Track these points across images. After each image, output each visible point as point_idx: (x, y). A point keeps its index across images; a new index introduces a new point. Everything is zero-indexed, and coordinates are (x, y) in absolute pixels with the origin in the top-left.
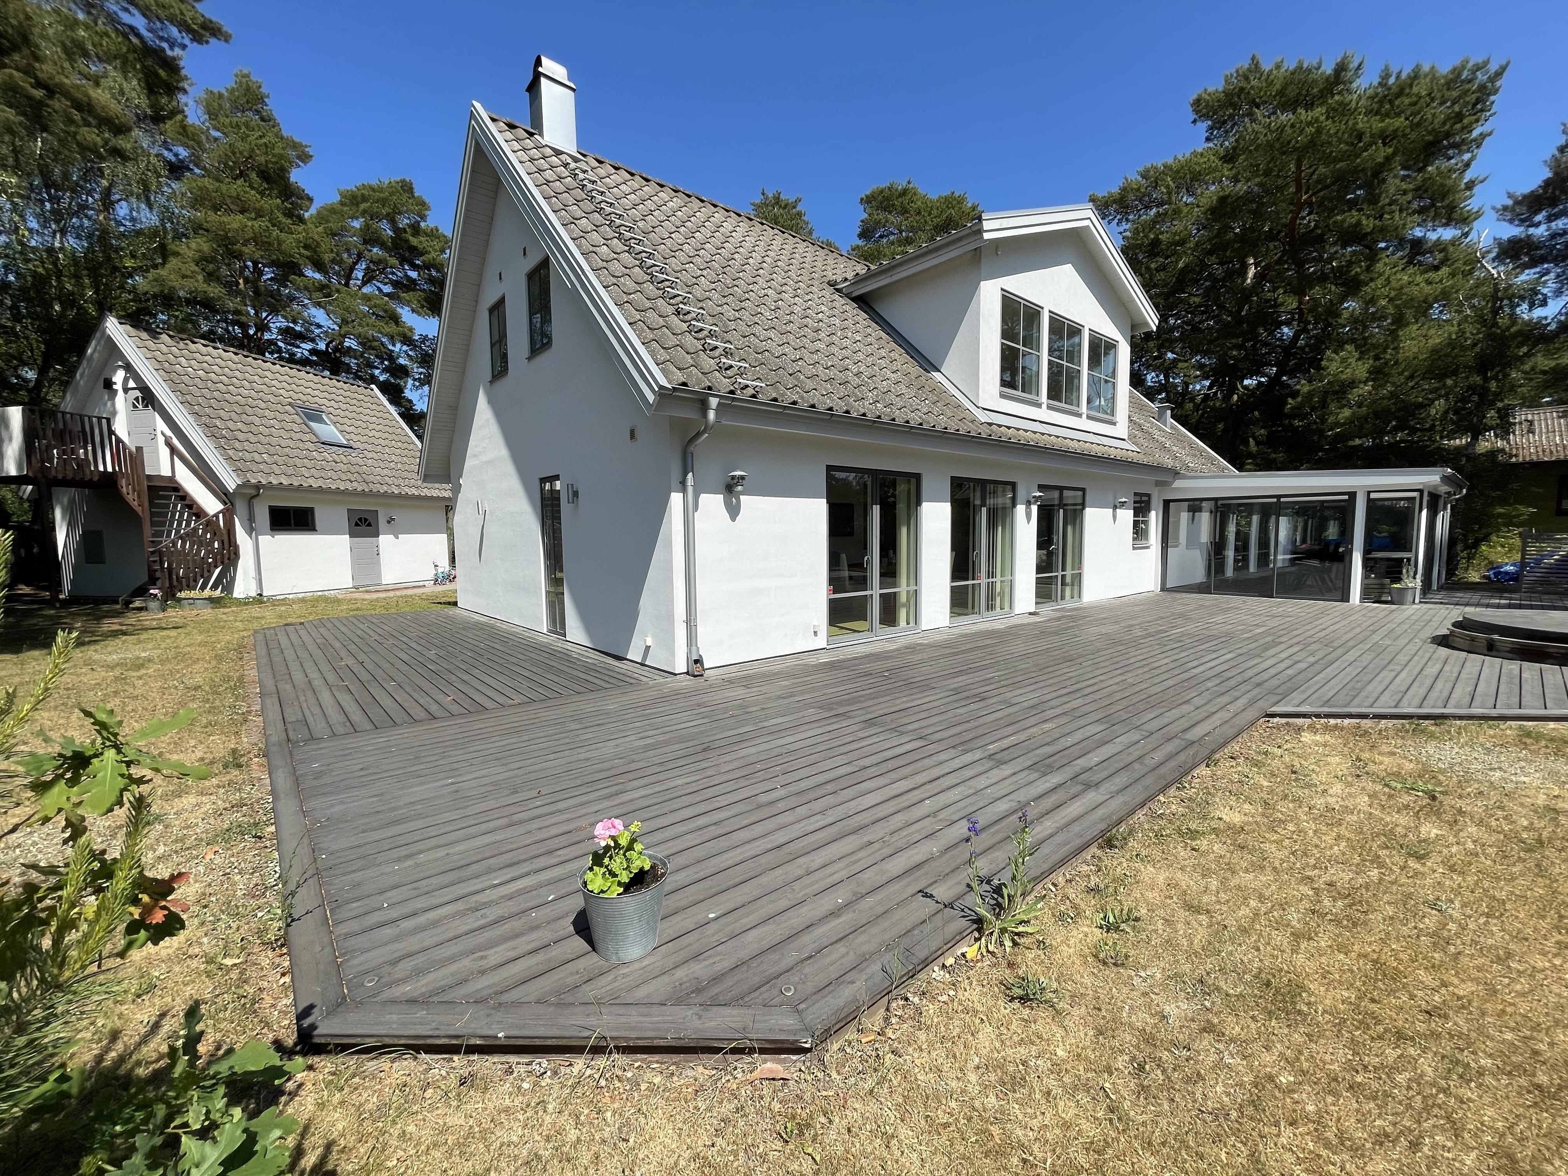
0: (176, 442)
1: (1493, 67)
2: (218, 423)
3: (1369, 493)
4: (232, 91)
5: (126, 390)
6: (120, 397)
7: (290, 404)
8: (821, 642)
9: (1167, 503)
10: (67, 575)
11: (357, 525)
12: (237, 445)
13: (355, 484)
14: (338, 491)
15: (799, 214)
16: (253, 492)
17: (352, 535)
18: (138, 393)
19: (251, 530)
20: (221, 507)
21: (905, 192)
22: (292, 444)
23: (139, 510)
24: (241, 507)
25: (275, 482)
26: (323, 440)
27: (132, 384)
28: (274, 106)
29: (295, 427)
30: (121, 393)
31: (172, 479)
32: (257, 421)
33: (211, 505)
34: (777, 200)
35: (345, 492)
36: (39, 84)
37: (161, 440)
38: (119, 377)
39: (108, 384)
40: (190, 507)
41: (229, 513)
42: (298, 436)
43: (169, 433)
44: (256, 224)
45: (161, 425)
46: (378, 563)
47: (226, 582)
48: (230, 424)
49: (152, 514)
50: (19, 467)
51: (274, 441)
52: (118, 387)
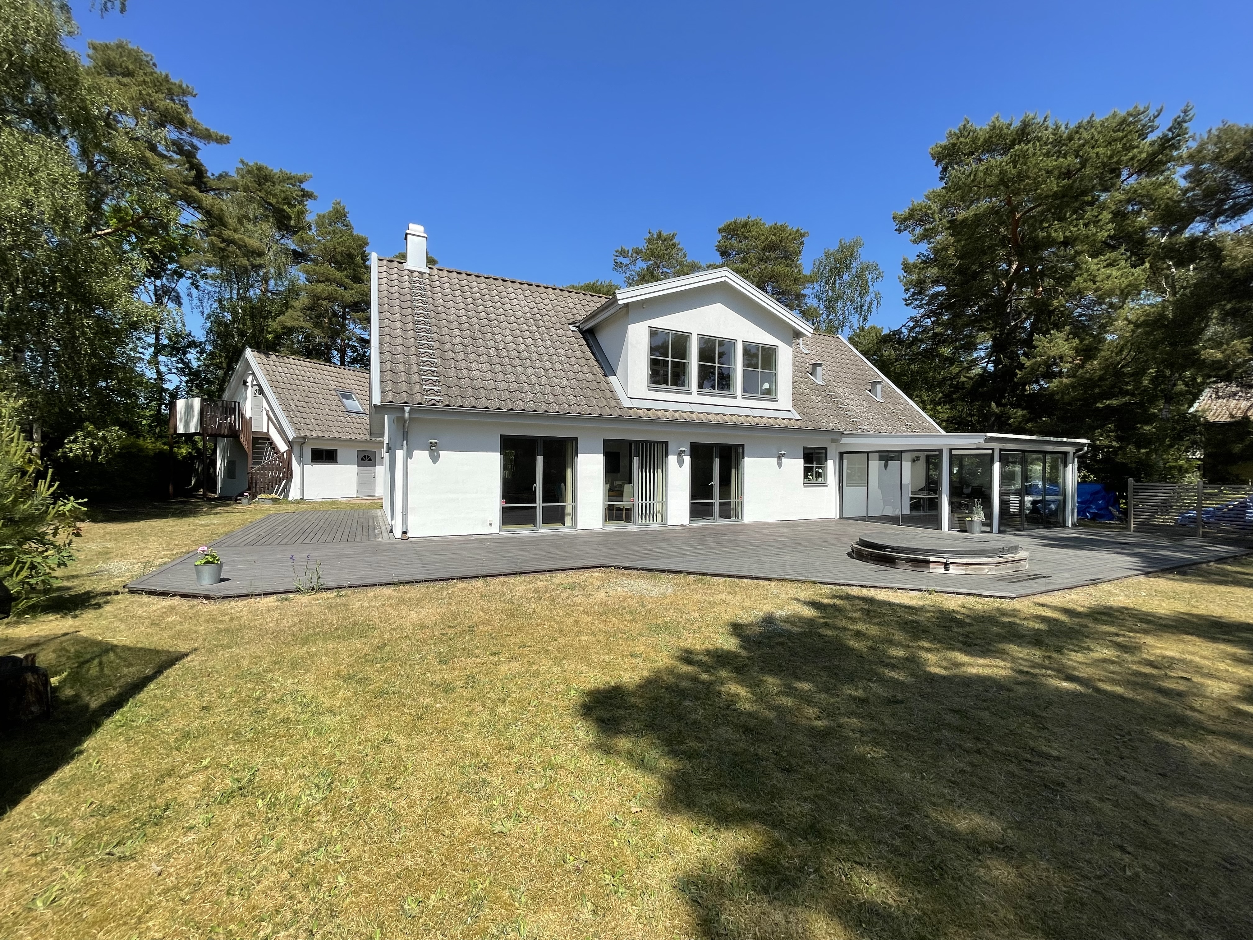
0: (271, 414)
1: (1152, 112)
2: (291, 403)
3: (951, 450)
4: (330, 212)
5: (252, 386)
6: (250, 390)
7: (334, 390)
8: (495, 529)
9: (842, 454)
10: (219, 484)
11: (362, 459)
12: (299, 415)
13: (362, 436)
14: (351, 440)
15: (674, 245)
16: (303, 441)
17: (359, 465)
18: (257, 387)
19: (300, 461)
20: (287, 448)
21: (746, 225)
22: (330, 413)
23: (247, 450)
24: (296, 449)
25: (314, 435)
26: (349, 409)
27: (255, 383)
28: (351, 219)
29: (334, 403)
30: (250, 388)
31: (267, 433)
32: (313, 400)
33: (282, 447)
34: (659, 235)
35: (355, 441)
36: (224, 240)
37: (265, 412)
38: (250, 379)
39: (245, 383)
40: (274, 448)
41: (290, 452)
42: (336, 408)
43: (268, 409)
44: (330, 288)
45: (265, 405)
46: (374, 483)
47: (286, 491)
48: (298, 404)
49: (253, 453)
50: (196, 429)
51: (319, 411)
52: (249, 384)
